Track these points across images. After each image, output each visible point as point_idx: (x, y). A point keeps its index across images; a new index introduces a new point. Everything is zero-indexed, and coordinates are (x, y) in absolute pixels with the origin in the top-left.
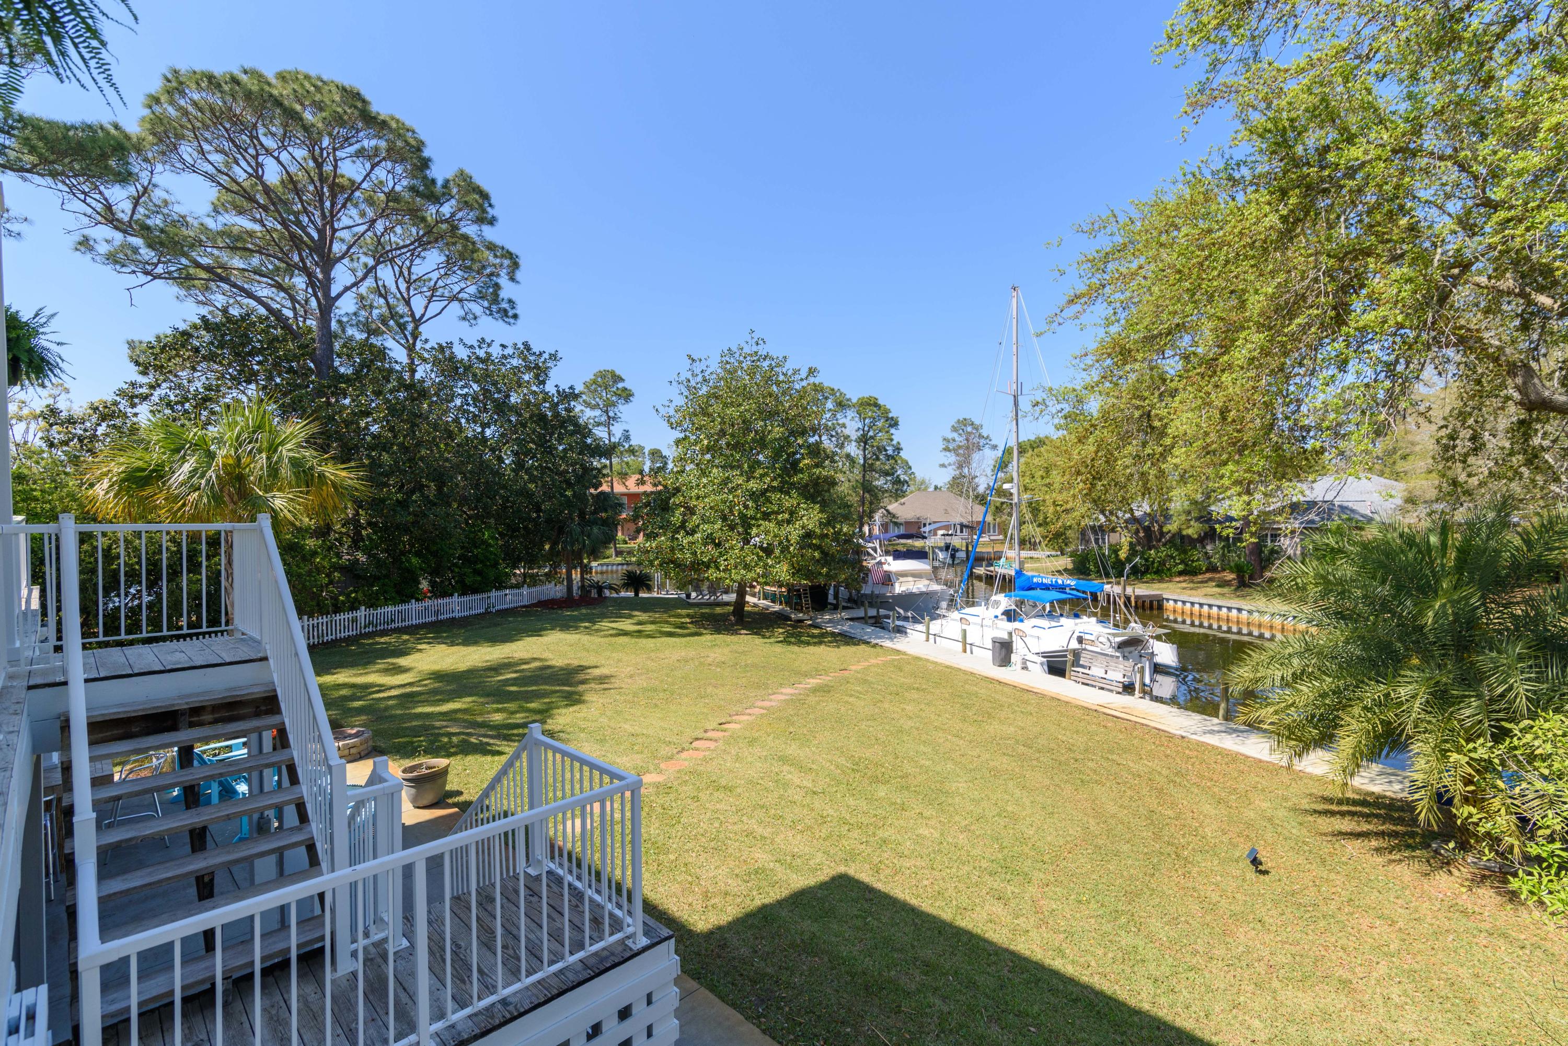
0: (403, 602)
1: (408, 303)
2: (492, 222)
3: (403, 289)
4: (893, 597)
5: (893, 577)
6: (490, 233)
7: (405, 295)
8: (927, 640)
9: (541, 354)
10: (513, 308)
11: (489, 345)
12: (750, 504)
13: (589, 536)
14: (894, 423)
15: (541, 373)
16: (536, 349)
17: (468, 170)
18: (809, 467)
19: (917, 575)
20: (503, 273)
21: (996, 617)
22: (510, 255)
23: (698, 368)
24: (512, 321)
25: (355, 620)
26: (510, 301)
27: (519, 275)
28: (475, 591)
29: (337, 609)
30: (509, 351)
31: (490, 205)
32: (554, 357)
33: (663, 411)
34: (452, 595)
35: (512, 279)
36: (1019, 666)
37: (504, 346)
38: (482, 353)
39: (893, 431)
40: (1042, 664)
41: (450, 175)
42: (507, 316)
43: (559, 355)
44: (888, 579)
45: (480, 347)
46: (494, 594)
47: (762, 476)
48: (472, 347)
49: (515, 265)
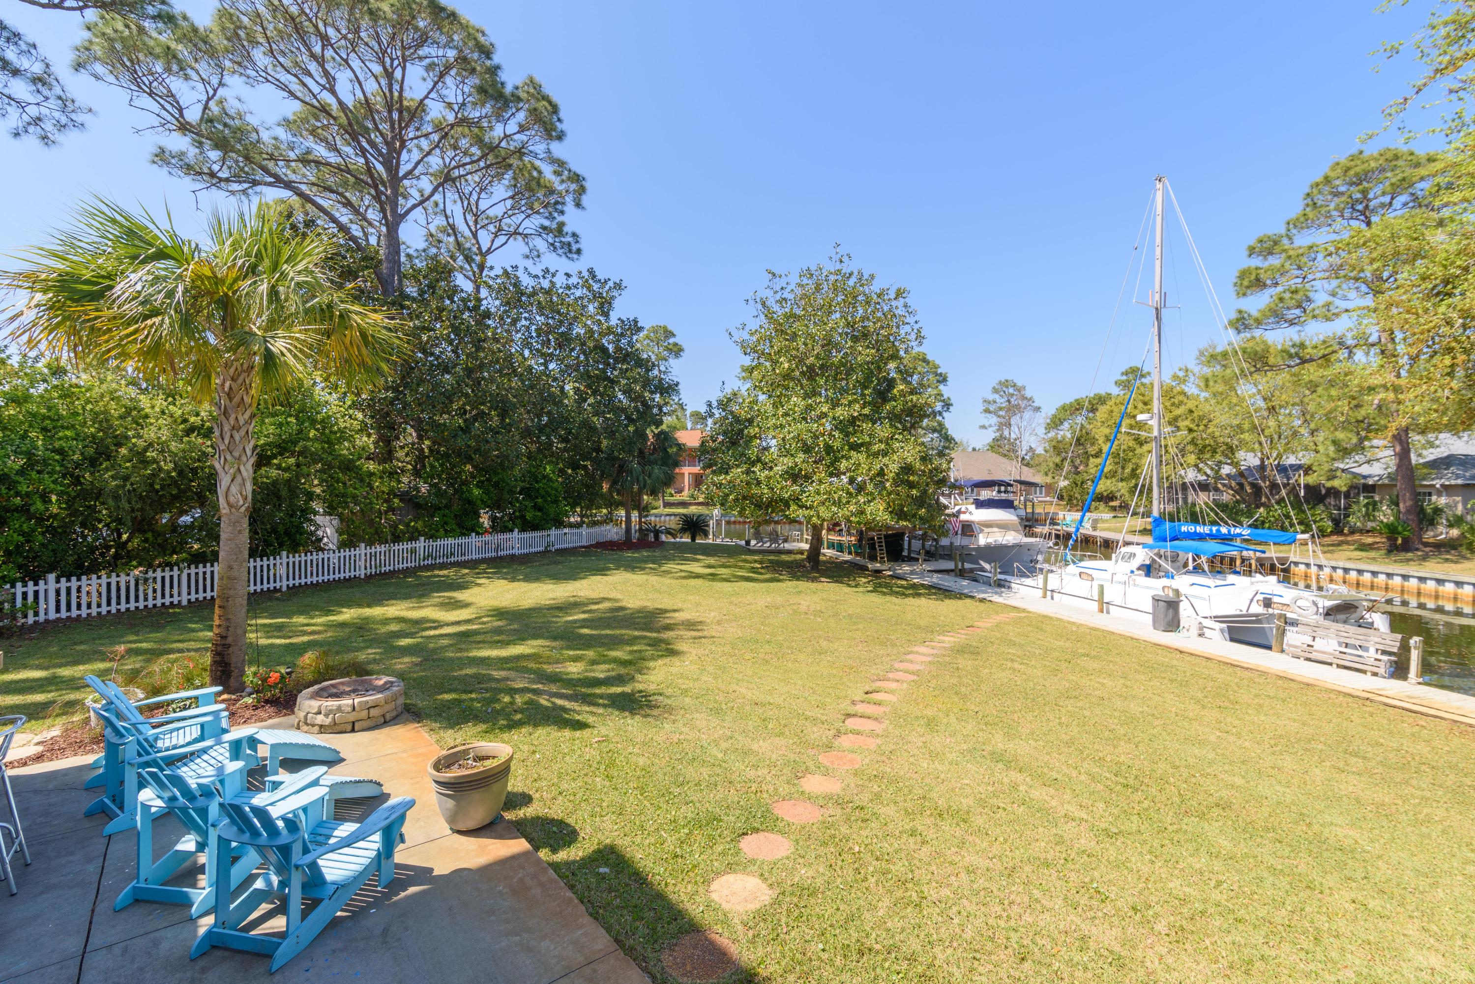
0: (463, 534)
1: (475, 235)
2: (560, 137)
3: (471, 223)
4: (979, 549)
5: (976, 528)
6: (558, 149)
7: (473, 229)
8: (1045, 596)
9: (606, 281)
10: (577, 242)
11: (553, 275)
12: (836, 434)
13: (649, 476)
14: (943, 379)
15: (605, 306)
16: (601, 276)
17: (538, 79)
18: (903, 394)
19: (1004, 526)
20: (569, 199)
21: (1132, 572)
22: (576, 178)
23: (778, 284)
24: (575, 256)
25: (413, 551)
26: (574, 235)
27: (585, 200)
28: (535, 527)
29: (397, 539)
30: (574, 280)
31: (559, 120)
32: (618, 286)
33: (737, 336)
34: (512, 531)
35: (578, 205)
36: (1194, 631)
37: (568, 275)
38: (546, 284)
39: (941, 387)
40: (1222, 631)
41: (519, 82)
42: (570, 251)
43: (624, 285)
44: (968, 529)
45: (544, 277)
46: (553, 532)
47: (850, 403)
48: (536, 276)
49: (582, 190)
